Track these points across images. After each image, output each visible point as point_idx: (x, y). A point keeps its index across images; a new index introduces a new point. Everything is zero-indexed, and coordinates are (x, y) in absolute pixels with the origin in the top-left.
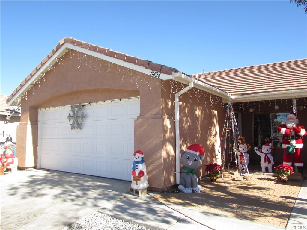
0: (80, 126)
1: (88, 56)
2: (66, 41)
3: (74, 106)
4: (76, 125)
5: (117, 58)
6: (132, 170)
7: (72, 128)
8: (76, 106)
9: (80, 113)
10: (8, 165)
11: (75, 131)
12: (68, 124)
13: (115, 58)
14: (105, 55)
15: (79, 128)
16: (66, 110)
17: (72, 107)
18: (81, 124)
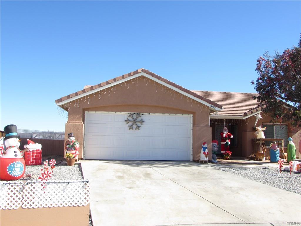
3: (133, 113)
7: (129, 129)
11: (132, 131)
12: (122, 125)
15: (137, 129)
17: (130, 114)
18: (140, 126)
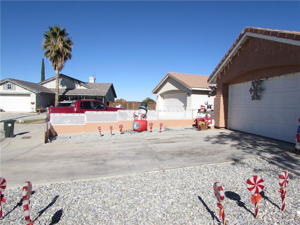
0: (259, 98)
1: (263, 40)
2: (246, 30)
3: (254, 81)
4: (255, 97)
5: (287, 38)
6: (297, 133)
7: (252, 99)
8: (256, 81)
9: (259, 86)
10: (208, 124)
11: (255, 101)
12: (249, 96)
13: (285, 38)
14: (277, 37)
15: (258, 100)
16: (248, 85)
17: (252, 83)
18: (260, 96)
